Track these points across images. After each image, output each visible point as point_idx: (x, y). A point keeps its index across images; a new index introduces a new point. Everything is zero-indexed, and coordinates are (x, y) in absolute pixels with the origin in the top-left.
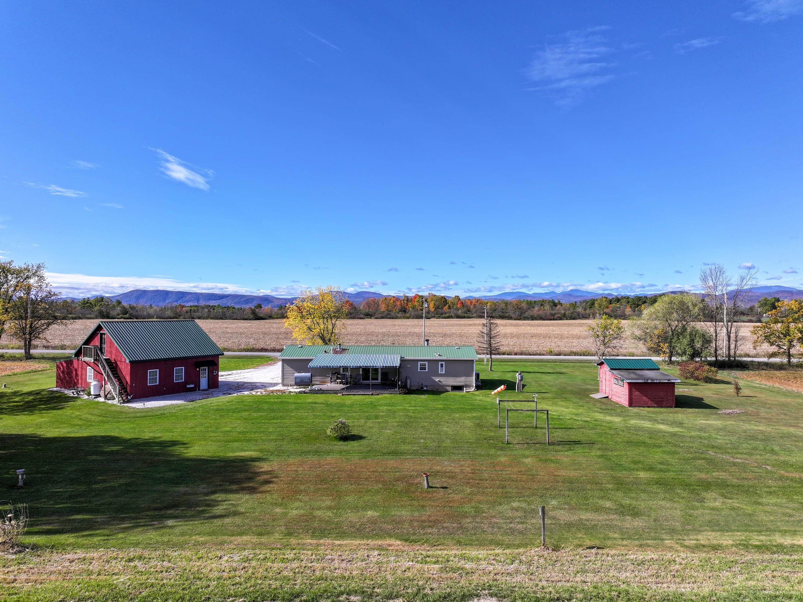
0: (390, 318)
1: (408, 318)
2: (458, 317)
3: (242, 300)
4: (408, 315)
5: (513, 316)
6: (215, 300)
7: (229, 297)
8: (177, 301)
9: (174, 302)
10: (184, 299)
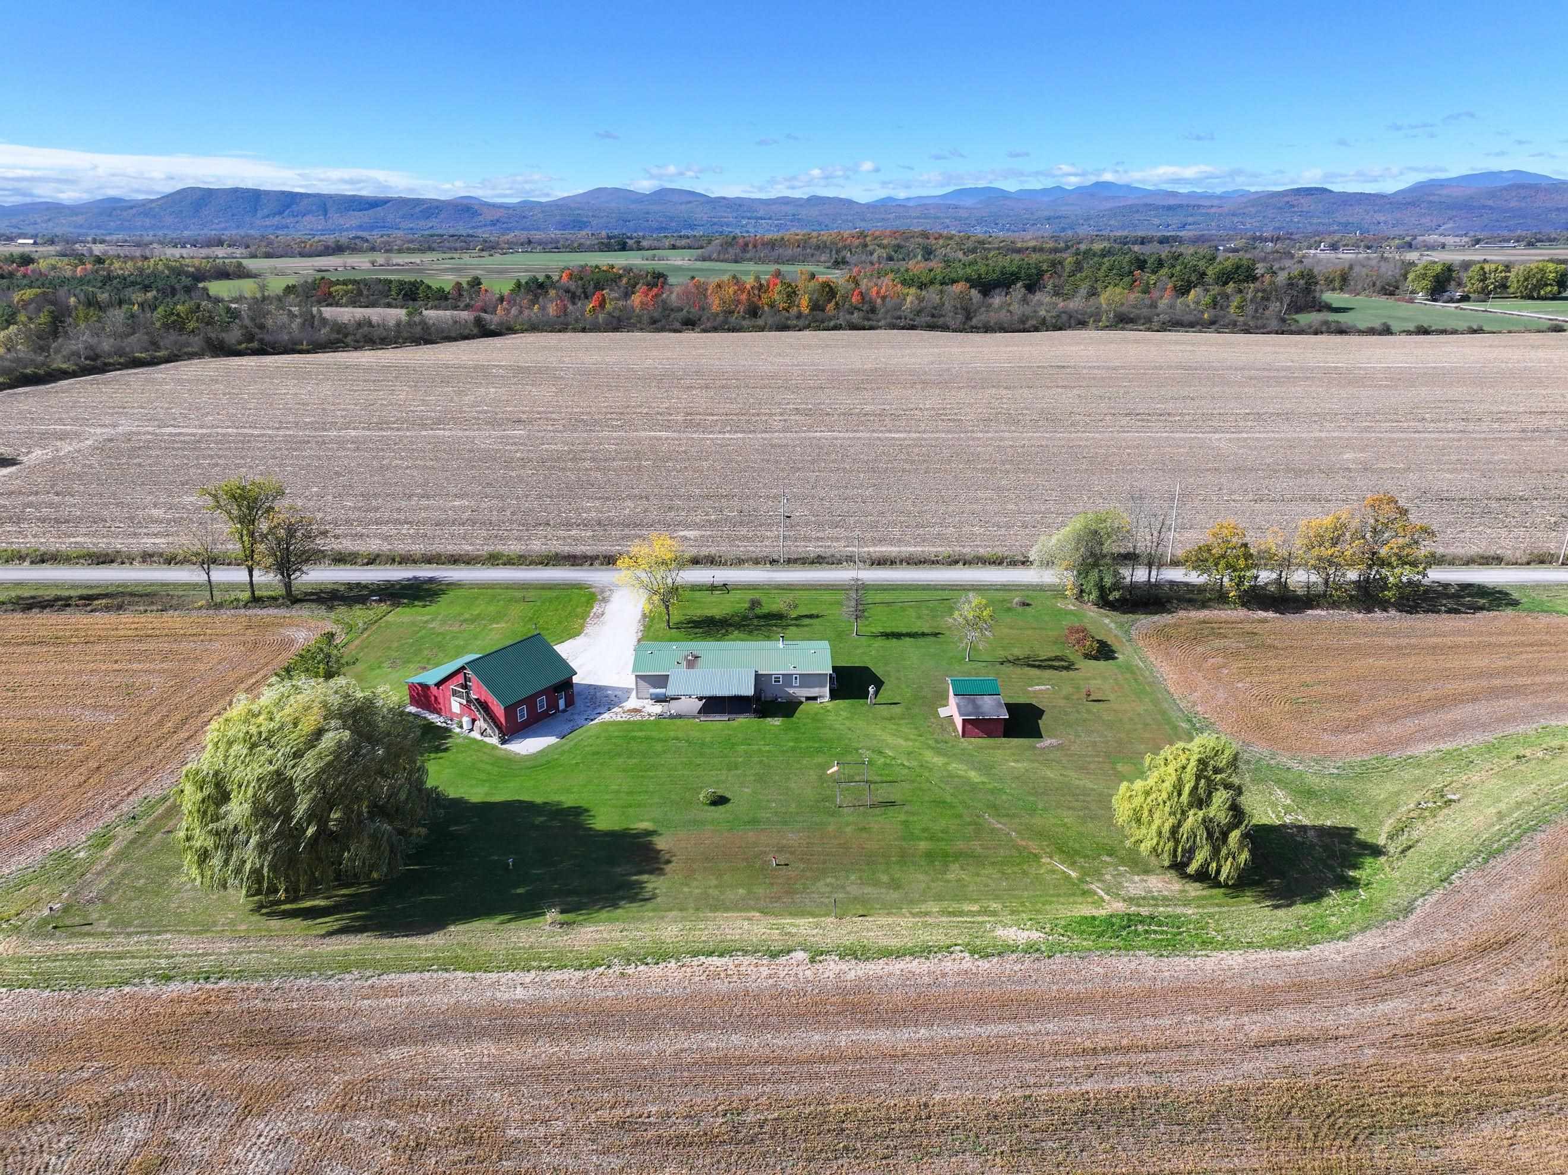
0: (729, 330)
1: (762, 329)
2: (854, 327)
3: (418, 209)
4: (760, 322)
5: (952, 323)
6: (361, 210)
7: (389, 204)
8: (281, 213)
9: (274, 215)
10: (295, 208)
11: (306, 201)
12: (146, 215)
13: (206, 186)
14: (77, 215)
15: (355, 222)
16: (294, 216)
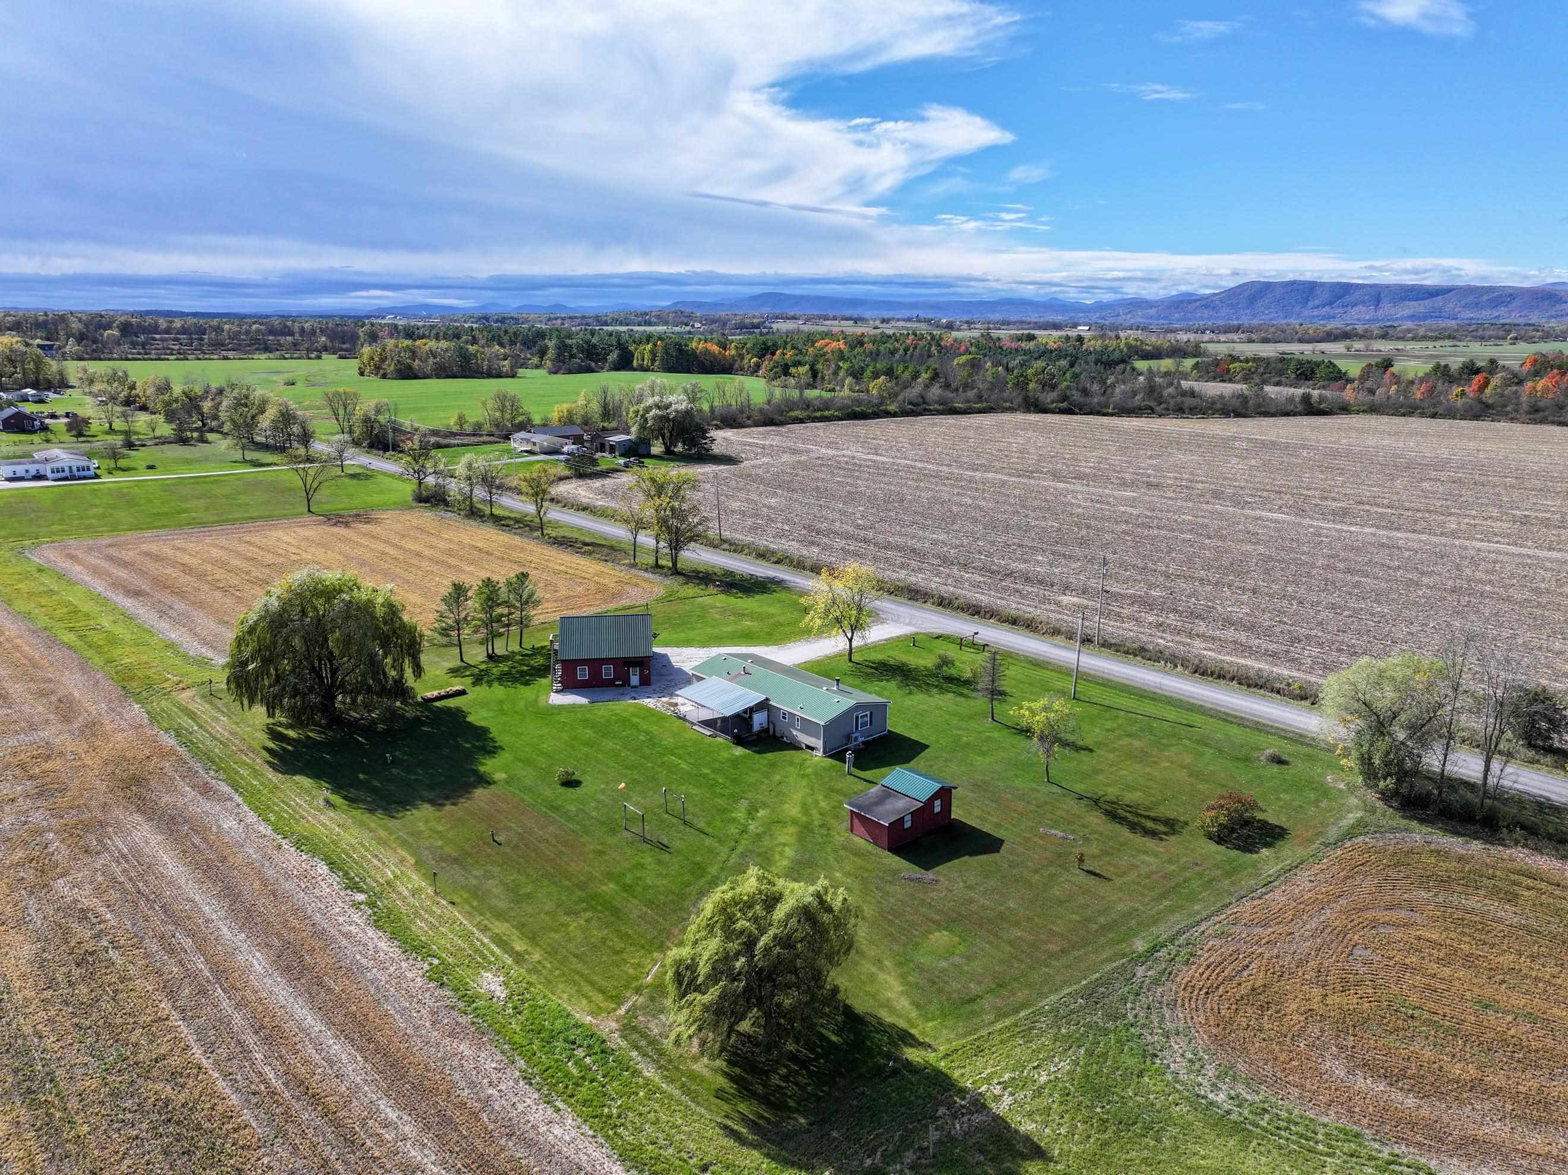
3: (1485, 298)
6: (1417, 300)
7: (1453, 293)
8: (1331, 303)
9: (1324, 306)
10: (1347, 299)
11: (1358, 294)
12: (1206, 306)
13: (1266, 280)
14: (1151, 307)
15: (1407, 312)
16: (1343, 307)
